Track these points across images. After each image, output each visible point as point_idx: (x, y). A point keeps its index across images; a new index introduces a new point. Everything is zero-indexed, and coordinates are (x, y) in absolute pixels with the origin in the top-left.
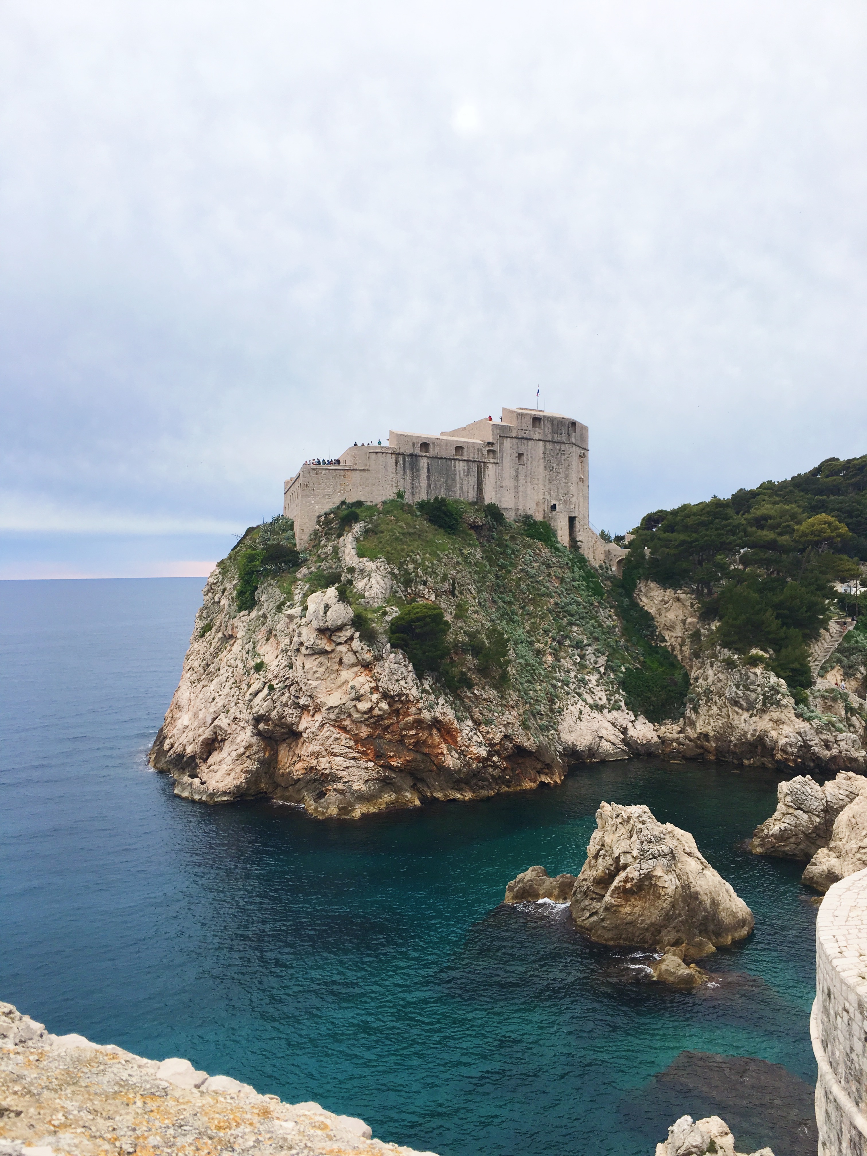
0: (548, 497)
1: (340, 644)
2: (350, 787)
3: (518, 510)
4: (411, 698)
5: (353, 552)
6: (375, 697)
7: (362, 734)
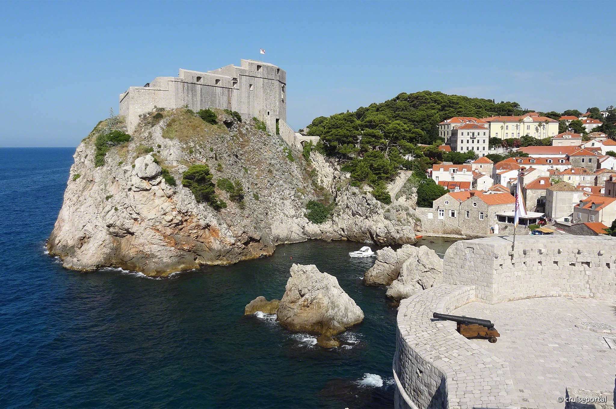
0: (265, 108)
1: (154, 185)
2: (162, 260)
3: (250, 114)
4: (194, 213)
5: (160, 136)
6: (174, 213)
7: (168, 233)
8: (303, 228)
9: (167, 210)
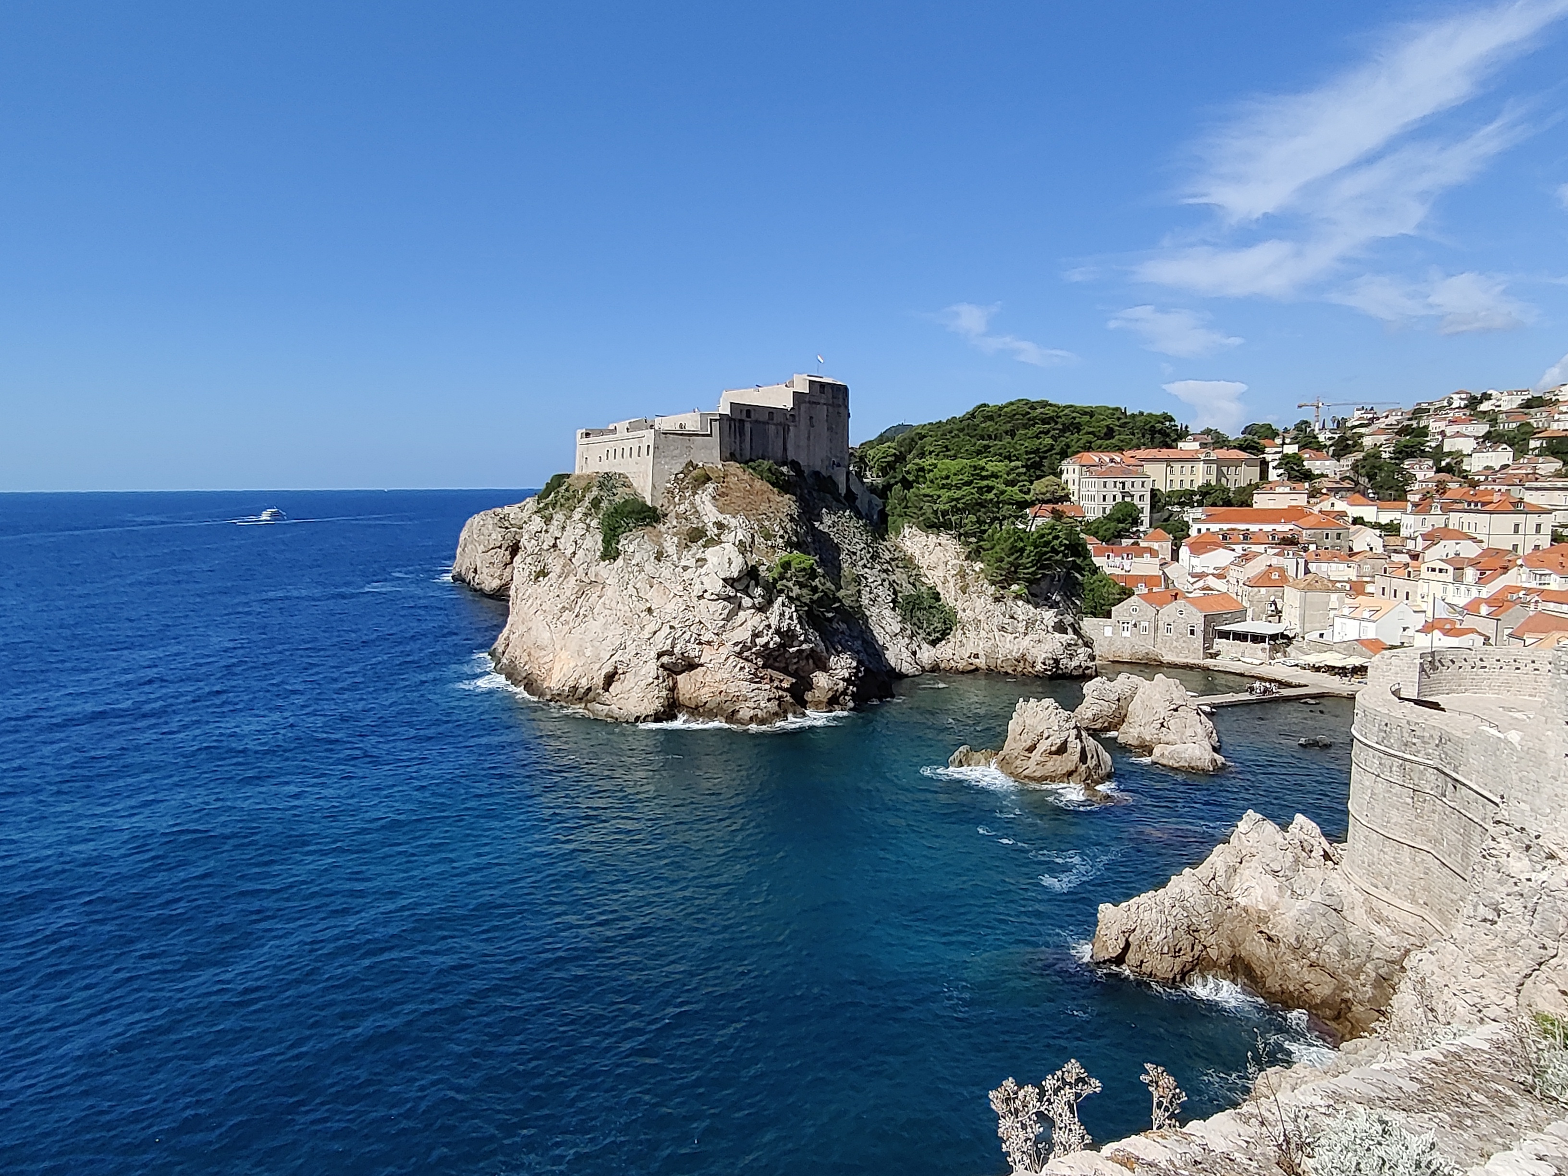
3: (810, 466)
4: (796, 633)
5: (714, 510)
6: (770, 633)
8: (914, 653)
9: (761, 629)
